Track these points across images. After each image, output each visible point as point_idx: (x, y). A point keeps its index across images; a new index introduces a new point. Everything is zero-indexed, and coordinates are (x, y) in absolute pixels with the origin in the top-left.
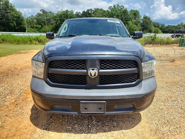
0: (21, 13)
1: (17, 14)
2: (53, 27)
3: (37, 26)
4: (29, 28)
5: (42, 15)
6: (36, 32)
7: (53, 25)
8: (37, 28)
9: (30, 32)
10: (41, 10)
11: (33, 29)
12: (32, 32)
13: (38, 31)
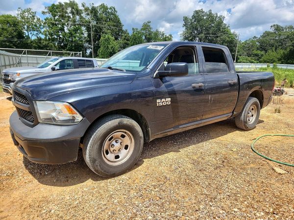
0: (236, 36)
1: (229, 38)
2: (284, 53)
3: (259, 52)
4: (244, 56)
5: (272, 33)
6: (253, 62)
7: (286, 49)
8: (256, 55)
9: (244, 62)
10: (272, 26)
11: (249, 58)
12: (247, 63)
13: (258, 60)
